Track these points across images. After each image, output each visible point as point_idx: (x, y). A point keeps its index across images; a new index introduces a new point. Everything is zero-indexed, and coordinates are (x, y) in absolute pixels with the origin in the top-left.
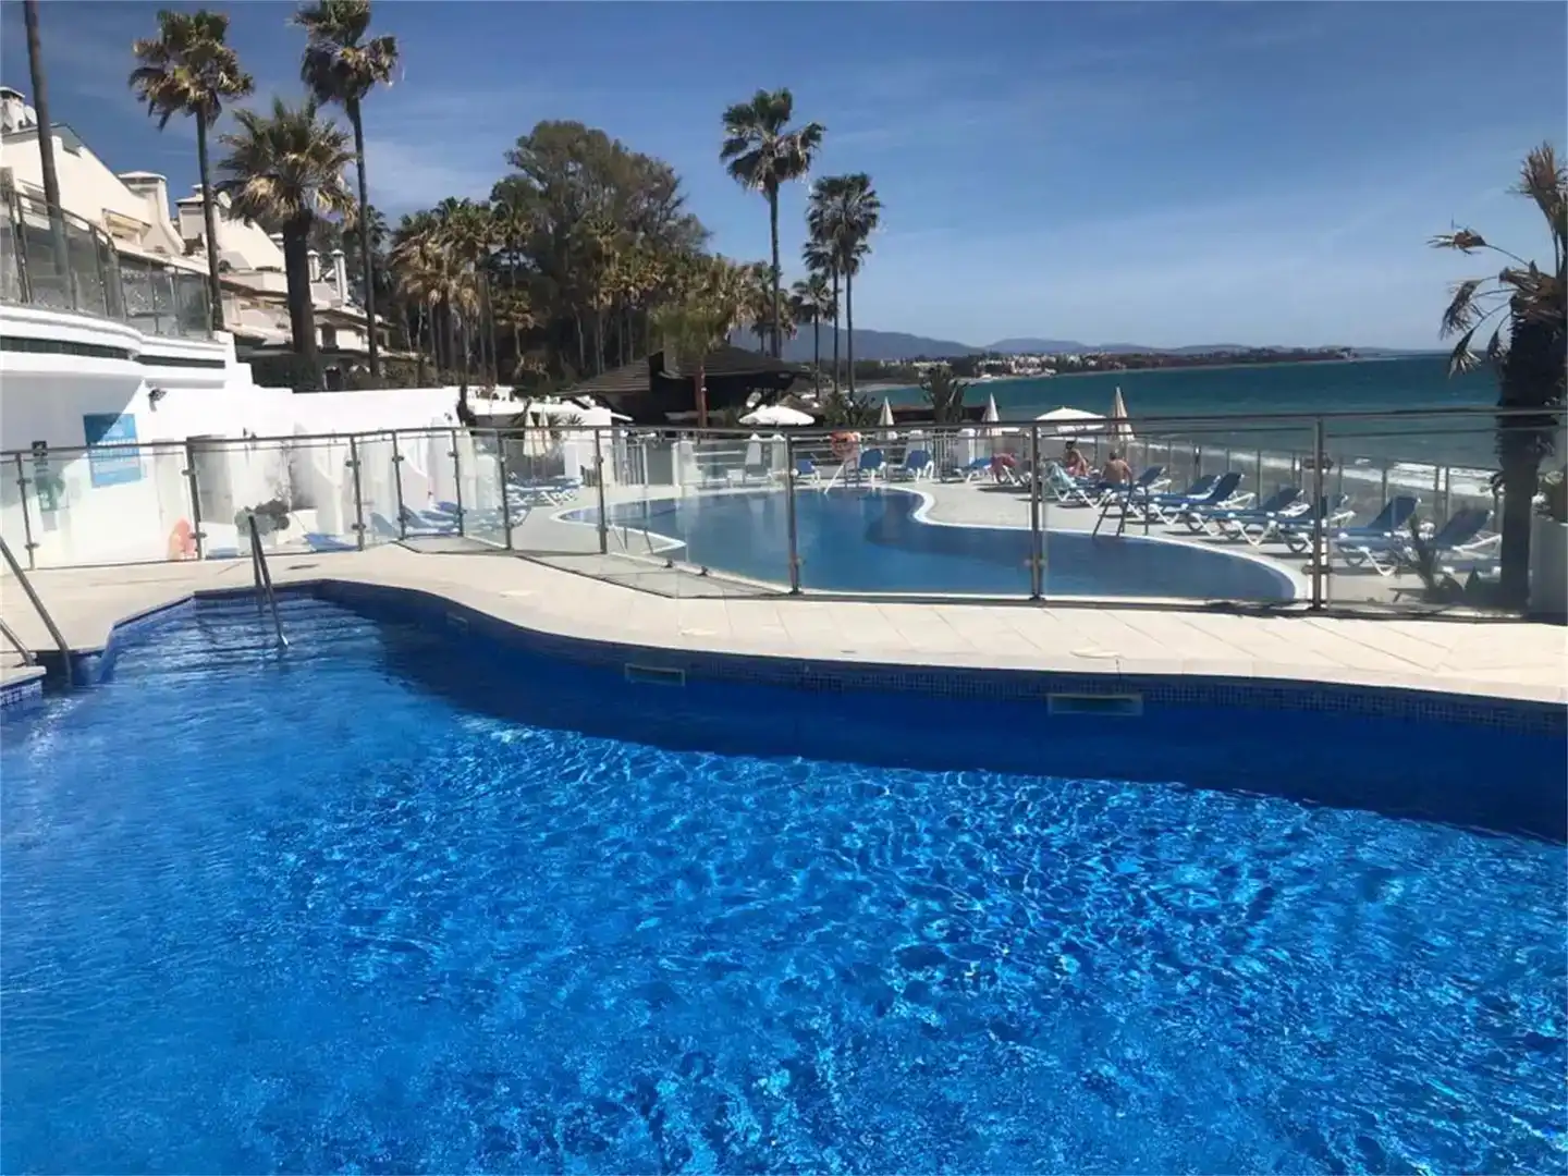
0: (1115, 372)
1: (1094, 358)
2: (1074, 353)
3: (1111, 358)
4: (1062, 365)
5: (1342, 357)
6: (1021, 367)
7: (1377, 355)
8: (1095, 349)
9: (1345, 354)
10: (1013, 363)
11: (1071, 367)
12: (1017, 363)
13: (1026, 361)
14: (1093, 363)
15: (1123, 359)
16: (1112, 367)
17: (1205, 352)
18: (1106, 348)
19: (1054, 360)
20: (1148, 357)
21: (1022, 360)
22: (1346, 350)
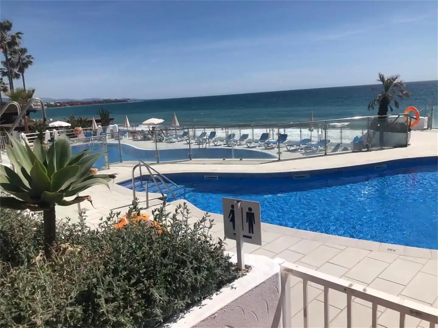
0: (67, 107)
1: (59, 103)
2: (52, 101)
3: (64, 103)
4: (49, 105)
5: (128, 101)
6: (35, 106)
7: (135, 101)
8: (58, 100)
9: (128, 100)
10: (33, 105)
11: (52, 106)
12: (34, 105)
13: (37, 104)
14: (58, 104)
15: (68, 103)
16: (65, 105)
17: (91, 100)
18: (62, 100)
19: (46, 104)
20: (75, 102)
21: (35, 104)
22: (129, 99)
